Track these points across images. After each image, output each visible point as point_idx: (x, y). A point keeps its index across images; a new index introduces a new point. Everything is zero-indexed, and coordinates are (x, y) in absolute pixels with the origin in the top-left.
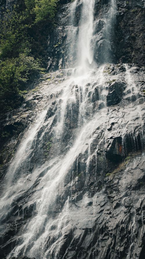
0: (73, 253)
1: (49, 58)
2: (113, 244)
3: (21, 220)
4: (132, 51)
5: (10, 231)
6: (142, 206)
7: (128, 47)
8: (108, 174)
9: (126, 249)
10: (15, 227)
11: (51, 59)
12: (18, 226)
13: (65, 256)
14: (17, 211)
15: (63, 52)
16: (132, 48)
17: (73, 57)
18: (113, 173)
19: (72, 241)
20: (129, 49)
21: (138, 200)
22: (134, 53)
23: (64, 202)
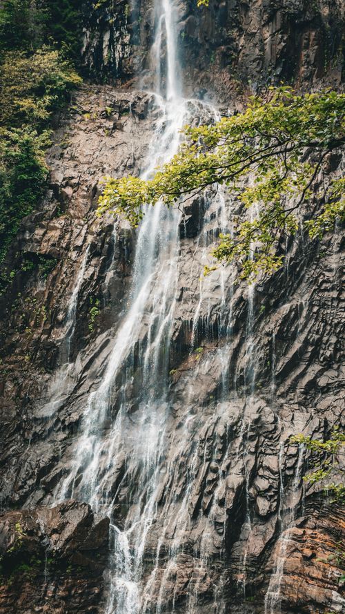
0: (126, 489)
1: (84, 30)
2: (170, 482)
3: (65, 439)
4: (240, 36)
5: (54, 457)
6: (207, 437)
7: (234, 27)
8: (173, 371)
9: (183, 490)
10: (59, 450)
11: (88, 33)
12: (62, 448)
13: (117, 496)
14: (59, 426)
15: (111, 21)
16: (241, 30)
17: (130, 35)
18: (180, 369)
19: (125, 477)
20: (235, 33)
21: (204, 423)
22: (244, 39)
23: (116, 414)
